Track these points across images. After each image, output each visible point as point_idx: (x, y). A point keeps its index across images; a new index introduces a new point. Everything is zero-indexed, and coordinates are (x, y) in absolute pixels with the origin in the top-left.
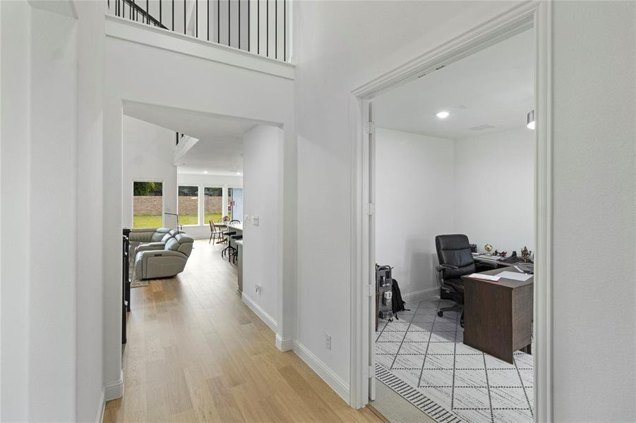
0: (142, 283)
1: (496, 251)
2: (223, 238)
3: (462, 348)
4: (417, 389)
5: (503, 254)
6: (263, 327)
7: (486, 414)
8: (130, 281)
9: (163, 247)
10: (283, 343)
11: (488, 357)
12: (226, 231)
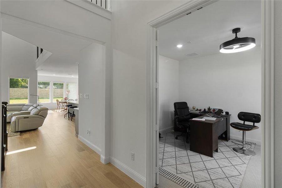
0: (15, 134)
1: (197, 109)
2: (64, 108)
3: (191, 153)
4: (177, 175)
5: (200, 110)
6: (92, 152)
7: (210, 183)
8: (7, 132)
9: (29, 113)
10: (105, 160)
11: (202, 156)
12: (66, 104)
